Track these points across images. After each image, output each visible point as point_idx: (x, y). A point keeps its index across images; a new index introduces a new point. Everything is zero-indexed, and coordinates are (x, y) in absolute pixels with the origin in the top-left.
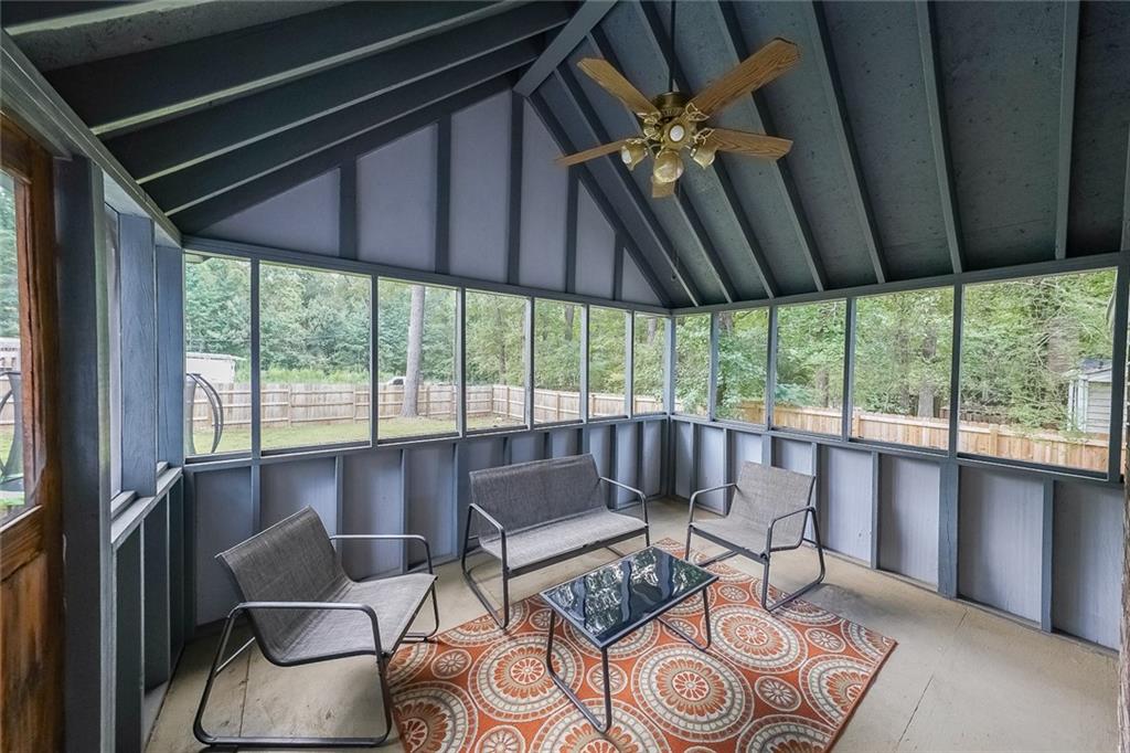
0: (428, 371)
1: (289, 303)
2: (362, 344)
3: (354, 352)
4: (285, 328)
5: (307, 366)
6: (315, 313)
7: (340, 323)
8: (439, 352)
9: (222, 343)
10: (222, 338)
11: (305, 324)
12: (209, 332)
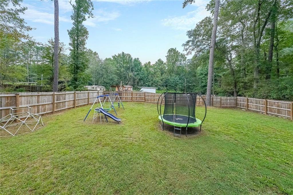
0: (191, 91)
1: (159, 76)
2: (174, 84)
3: (172, 86)
4: (158, 81)
5: (162, 90)
6: (164, 77)
7: (169, 79)
8: (194, 86)
9: (148, 85)
10: (148, 84)
11: (162, 80)
12: (146, 83)
